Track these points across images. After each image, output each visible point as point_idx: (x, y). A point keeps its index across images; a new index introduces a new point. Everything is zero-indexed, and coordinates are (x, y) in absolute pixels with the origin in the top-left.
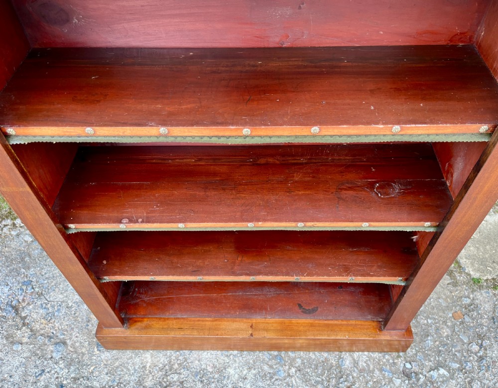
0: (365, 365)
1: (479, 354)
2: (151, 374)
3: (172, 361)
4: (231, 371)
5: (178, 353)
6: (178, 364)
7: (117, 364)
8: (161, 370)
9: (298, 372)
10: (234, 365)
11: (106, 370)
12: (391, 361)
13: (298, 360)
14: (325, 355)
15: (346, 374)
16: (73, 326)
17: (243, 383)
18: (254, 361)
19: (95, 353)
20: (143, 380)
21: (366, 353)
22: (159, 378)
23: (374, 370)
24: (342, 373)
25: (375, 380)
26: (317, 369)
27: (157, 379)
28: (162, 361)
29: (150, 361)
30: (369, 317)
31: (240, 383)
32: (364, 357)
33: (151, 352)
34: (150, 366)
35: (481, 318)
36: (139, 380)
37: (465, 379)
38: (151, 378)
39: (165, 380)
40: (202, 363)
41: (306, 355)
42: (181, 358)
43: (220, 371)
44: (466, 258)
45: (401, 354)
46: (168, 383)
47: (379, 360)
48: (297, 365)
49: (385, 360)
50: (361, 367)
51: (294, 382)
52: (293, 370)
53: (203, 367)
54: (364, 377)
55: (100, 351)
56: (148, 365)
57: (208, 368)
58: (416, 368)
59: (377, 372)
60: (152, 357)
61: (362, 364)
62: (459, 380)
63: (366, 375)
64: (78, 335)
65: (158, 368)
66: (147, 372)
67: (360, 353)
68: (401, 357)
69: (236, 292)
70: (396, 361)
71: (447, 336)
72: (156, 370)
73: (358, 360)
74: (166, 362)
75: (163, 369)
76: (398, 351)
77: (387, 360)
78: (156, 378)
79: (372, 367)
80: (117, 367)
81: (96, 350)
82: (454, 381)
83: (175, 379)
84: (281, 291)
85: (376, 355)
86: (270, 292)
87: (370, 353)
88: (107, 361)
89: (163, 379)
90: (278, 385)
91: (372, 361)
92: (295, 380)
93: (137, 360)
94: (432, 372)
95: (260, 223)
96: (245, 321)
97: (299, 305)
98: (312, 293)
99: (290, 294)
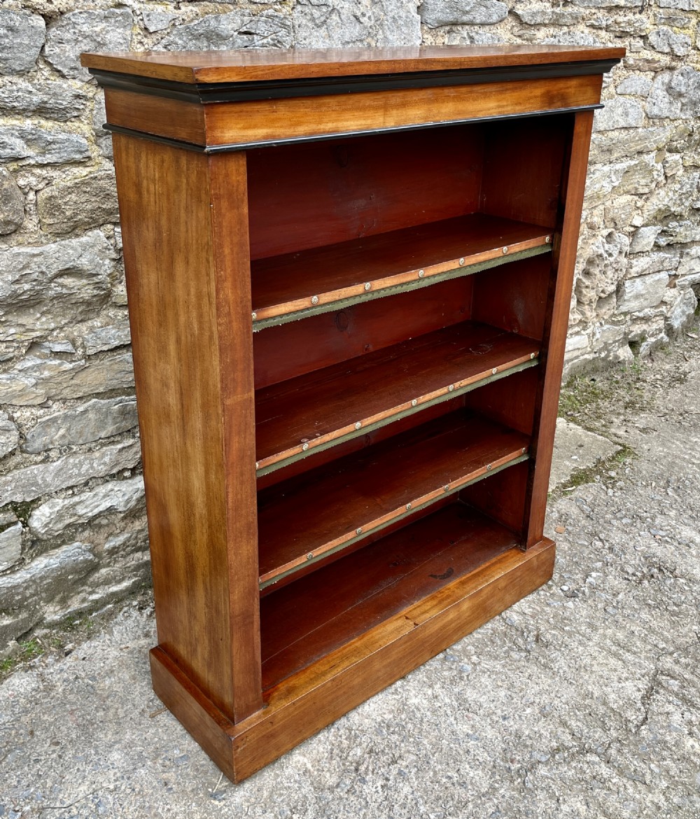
0: (531, 610)
1: (606, 547)
2: (323, 771)
3: (334, 742)
4: (414, 701)
5: (332, 730)
6: (346, 739)
7: (266, 794)
9: (480, 656)
10: (411, 694)
11: (259, 810)
12: (548, 594)
13: (469, 648)
14: (489, 625)
15: (524, 628)
16: (147, 805)
17: (438, 701)
18: (427, 678)
19: (219, 807)
20: (320, 783)
21: (522, 600)
22: (338, 768)
23: (543, 609)
24: (520, 629)
25: (552, 616)
26: (494, 643)
28: (321, 750)
29: (306, 760)
30: (503, 548)
31: (435, 704)
32: (523, 604)
33: (297, 752)
34: (312, 766)
35: (579, 521)
36: (315, 787)
37: (616, 569)
38: (328, 775)
39: (347, 764)
40: (373, 717)
41: (471, 638)
42: (342, 731)
43: (401, 711)
45: (550, 583)
46: (354, 764)
47: (539, 600)
48: (473, 652)
49: (543, 597)
50: (529, 613)
51: (485, 666)
52: (474, 658)
53: (378, 720)
54: (541, 619)
55: (224, 799)
56: (309, 766)
57: (385, 716)
58: (574, 586)
59: (548, 609)
60: (305, 756)
61: (527, 611)
62: (613, 573)
63: (541, 617)
64: (169, 806)
65: (324, 760)
66: (316, 773)
67: (517, 603)
68: (552, 585)
69: (354, 603)
70: (551, 592)
71: (569, 549)
72: (325, 763)
73: (522, 610)
74: (329, 747)
75: (332, 757)
76: (545, 583)
77: (543, 595)
78: (335, 770)
79: (538, 608)
80: (271, 796)
81: (217, 803)
82: (610, 577)
83: (359, 754)
84: (400, 576)
85: (530, 597)
86: (390, 583)
87: (525, 598)
88: (248, 801)
89: (344, 764)
90: (475, 678)
91: (533, 604)
92: (486, 664)
93: (289, 771)
94: (587, 580)
95: (421, 397)
96: (394, 618)
97: (431, 576)
98: (432, 560)
99: (411, 573)
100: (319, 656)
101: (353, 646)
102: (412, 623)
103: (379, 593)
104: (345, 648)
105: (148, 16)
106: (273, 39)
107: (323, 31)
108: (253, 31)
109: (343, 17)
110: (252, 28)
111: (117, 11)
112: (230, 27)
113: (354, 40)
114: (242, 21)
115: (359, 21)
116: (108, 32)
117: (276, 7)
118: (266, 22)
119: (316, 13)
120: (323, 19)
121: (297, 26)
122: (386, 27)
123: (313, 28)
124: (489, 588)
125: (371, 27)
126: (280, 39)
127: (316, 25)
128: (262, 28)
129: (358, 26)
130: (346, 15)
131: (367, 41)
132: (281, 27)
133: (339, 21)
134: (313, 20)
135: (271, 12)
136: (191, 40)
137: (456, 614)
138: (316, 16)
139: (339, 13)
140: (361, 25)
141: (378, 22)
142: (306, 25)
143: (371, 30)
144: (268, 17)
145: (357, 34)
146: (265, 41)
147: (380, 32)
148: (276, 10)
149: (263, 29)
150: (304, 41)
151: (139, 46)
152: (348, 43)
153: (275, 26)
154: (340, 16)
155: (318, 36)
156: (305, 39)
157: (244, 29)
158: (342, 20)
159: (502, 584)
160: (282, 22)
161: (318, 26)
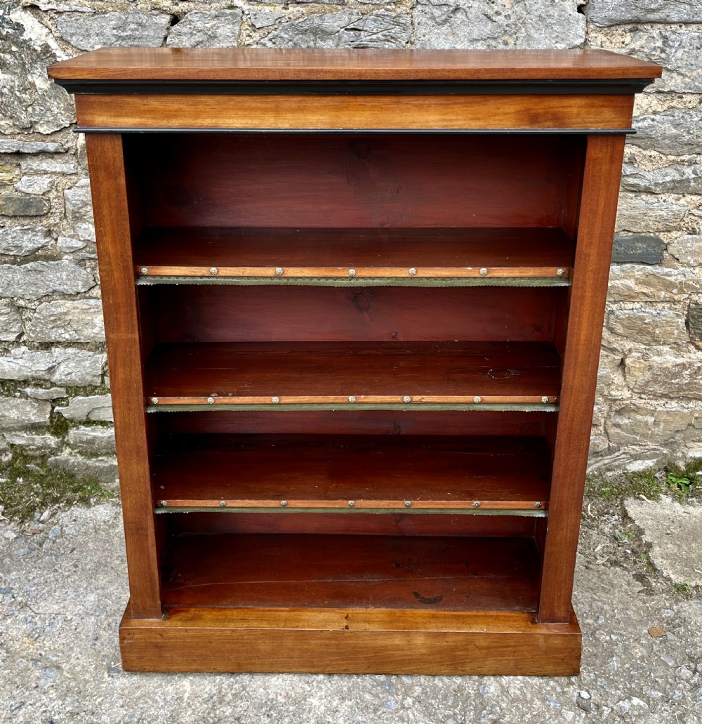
0: (518, 692)
1: (692, 681)
2: (191, 707)
3: (223, 690)
4: (314, 701)
5: (232, 679)
6: (233, 695)
7: (138, 694)
8: (206, 702)
9: (417, 703)
10: (319, 694)
11: (121, 702)
12: (559, 689)
13: (417, 688)
14: (458, 680)
15: (490, 704)
16: (72, 645)
17: (333, 716)
18: (349, 689)
19: (104, 680)
20: (178, 715)
21: (520, 677)
22: (202, 713)
23: (533, 700)
24: (484, 704)
25: (534, 713)
26: (445, 700)
27: (200, 714)
28: (207, 689)
29: (189, 689)
30: (517, 608)
31: (328, 716)
32: (517, 682)
33: (191, 678)
34: (188, 697)
35: (692, 635)
36: (171, 716)
37: (674, 712)
38: (190, 712)
39: (212, 715)
40: (269, 691)
41: (429, 682)
42: (236, 686)
43: (296, 702)
44: (662, 558)
45: (573, 679)
46: (216, 719)
47: (540, 688)
48: (416, 694)
49: (549, 688)
50: (512, 695)
51: (411, 716)
52: (410, 700)
53: (271, 697)
54: (519, 709)
55: (113, 677)
56: (187, 695)
57: (279, 698)
58: (596, 698)
59: (537, 703)
60: (192, 686)
61: (514, 691)
62: (665, 714)
63: (521, 706)
64: (80, 656)
65: (200, 699)
66: (185, 704)
67: (512, 677)
68: (574, 683)
69: (323, 579)
70: (566, 689)
71: (642, 658)
72: (199, 702)
73: (508, 687)
74: (215, 692)
75: (208, 701)
76: (569, 676)
77: (552, 687)
78: (199, 712)
79: (529, 696)
80: (139, 698)
81: (106, 675)
82: (656, 716)
83: (227, 713)
84: (389, 578)
85: (536, 681)
86: (374, 579)
87: (526, 678)
88: (123, 690)
89: (209, 713)
90: (387, 719)
91: (529, 688)
92: (413, 714)
93: (170, 688)
94: (621, 702)
95: (362, 397)
96: (337, 611)
97: (415, 593)
98: (434, 580)
99: (402, 581)
100: (246, 605)
101: (278, 613)
102: (345, 624)
103: (352, 582)
104: (270, 611)
105: (255, 15)
106: (384, 35)
107: (445, 29)
108: (361, 28)
109: (470, 16)
110: (359, 25)
111: (228, 11)
112: (336, 24)
113: (484, 37)
114: (350, 19)
115: (492, 20)
116: (218, 28)
117: (389, 7)
118: (375, 21)
119: (437, 12)
120: (444, 17)
121: (416, 24)
122: (530, 26)
123: (433, 26)
124: (461, 638)
125: (507, 25)
126: (393, 35)
127: (436, 23)
128: (370, 25)
129: (490, 24)
130: (473, 14)
131: (503, 38)
132: (393, 25)
133: (465, 19)
134: (433, 18)
135: (382, 11)
136: (297, 34)
137: (404, 643)
138: (436, 15)
139: (466, 12)
140: (494, 24)
141: (521, 21)
142: (425, 23)
143: (507, 29)
144: (377, 16)
145: (489, 32)
146: (374, 37)
147: (523, 30)
148: (387, 10)
149: (372, 27)
150: (422, 38)
151: (248, 38)
152: (477, 40)
153: (387, 24)
154: (466, 15)
155: (438, 33)
156: (424, 36)
157: (352, 26)
158: (469, 19)
159: (482, 642)
160: (395, 20)
161: (439, 24)
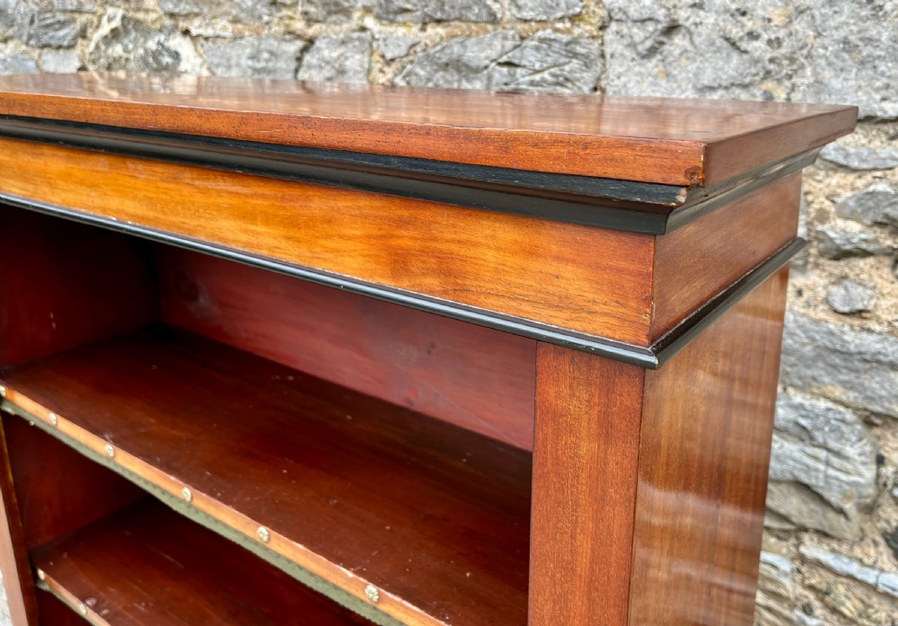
105: (385, 40)
106: (553, 75)
107: (652, 65)
108: (516, 61)
109: (697, 40)
110: (514, 57)
111: (356, 35)
112: (483, 55)
113: (724, 83)
114: (503, 46)
115: (738, 49)
116: (347, 58)
117: (560, 25)
118: (537, 49)
119: (638, 33)
120: (648, 44)
121: (608, 56)
122: (823, 62)
123: (633, 60)
125: (772, 60)
126: (568, 76)
127: (638, 54)
128: (530, 57)
129: (735, 59)
130: (704, 37)
131: (764, 87)
132: (567, 56)
133: (689, 47)
134: (633, 45)
135: (548, 33)
136: (437, 71)
138: (637, 39)
139: (690, 33)
140: (745, 57)
141: (805, 52)
142: (622, 55)
143: (772, 67)
144: (542, 40)
145: (734, 74)
146: (537, 77)
147: (808, 71)
148: (557, 30)
149: (532, 59)
150: (616, 82)
151: (381, 75)
152: (712, 89)
153: (556, 56)
154: (691, 38)
155: (640, 74)
156: (619, 77)
157: (505, 59)
158: (695, 47)
160: (568, 48)
161: (643, 57)
